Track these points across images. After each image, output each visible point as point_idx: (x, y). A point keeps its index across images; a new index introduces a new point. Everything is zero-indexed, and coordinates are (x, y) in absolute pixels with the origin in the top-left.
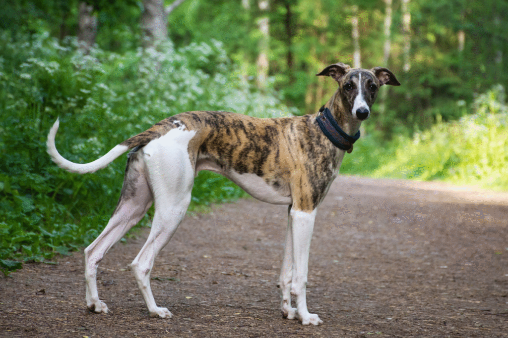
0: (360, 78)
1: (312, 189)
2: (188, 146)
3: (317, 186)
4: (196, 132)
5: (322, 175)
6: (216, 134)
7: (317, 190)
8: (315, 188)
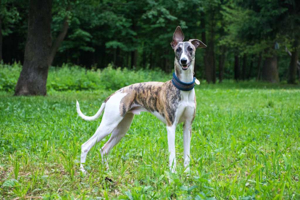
0: (184, 45)
1: (168, 114)
2: (121, 100)
3: (170, 112)
4: (127, 93)
5: (172, 106)
6: (138, 94)
7: (170, 114)
8: (169, 113)
